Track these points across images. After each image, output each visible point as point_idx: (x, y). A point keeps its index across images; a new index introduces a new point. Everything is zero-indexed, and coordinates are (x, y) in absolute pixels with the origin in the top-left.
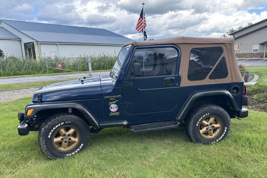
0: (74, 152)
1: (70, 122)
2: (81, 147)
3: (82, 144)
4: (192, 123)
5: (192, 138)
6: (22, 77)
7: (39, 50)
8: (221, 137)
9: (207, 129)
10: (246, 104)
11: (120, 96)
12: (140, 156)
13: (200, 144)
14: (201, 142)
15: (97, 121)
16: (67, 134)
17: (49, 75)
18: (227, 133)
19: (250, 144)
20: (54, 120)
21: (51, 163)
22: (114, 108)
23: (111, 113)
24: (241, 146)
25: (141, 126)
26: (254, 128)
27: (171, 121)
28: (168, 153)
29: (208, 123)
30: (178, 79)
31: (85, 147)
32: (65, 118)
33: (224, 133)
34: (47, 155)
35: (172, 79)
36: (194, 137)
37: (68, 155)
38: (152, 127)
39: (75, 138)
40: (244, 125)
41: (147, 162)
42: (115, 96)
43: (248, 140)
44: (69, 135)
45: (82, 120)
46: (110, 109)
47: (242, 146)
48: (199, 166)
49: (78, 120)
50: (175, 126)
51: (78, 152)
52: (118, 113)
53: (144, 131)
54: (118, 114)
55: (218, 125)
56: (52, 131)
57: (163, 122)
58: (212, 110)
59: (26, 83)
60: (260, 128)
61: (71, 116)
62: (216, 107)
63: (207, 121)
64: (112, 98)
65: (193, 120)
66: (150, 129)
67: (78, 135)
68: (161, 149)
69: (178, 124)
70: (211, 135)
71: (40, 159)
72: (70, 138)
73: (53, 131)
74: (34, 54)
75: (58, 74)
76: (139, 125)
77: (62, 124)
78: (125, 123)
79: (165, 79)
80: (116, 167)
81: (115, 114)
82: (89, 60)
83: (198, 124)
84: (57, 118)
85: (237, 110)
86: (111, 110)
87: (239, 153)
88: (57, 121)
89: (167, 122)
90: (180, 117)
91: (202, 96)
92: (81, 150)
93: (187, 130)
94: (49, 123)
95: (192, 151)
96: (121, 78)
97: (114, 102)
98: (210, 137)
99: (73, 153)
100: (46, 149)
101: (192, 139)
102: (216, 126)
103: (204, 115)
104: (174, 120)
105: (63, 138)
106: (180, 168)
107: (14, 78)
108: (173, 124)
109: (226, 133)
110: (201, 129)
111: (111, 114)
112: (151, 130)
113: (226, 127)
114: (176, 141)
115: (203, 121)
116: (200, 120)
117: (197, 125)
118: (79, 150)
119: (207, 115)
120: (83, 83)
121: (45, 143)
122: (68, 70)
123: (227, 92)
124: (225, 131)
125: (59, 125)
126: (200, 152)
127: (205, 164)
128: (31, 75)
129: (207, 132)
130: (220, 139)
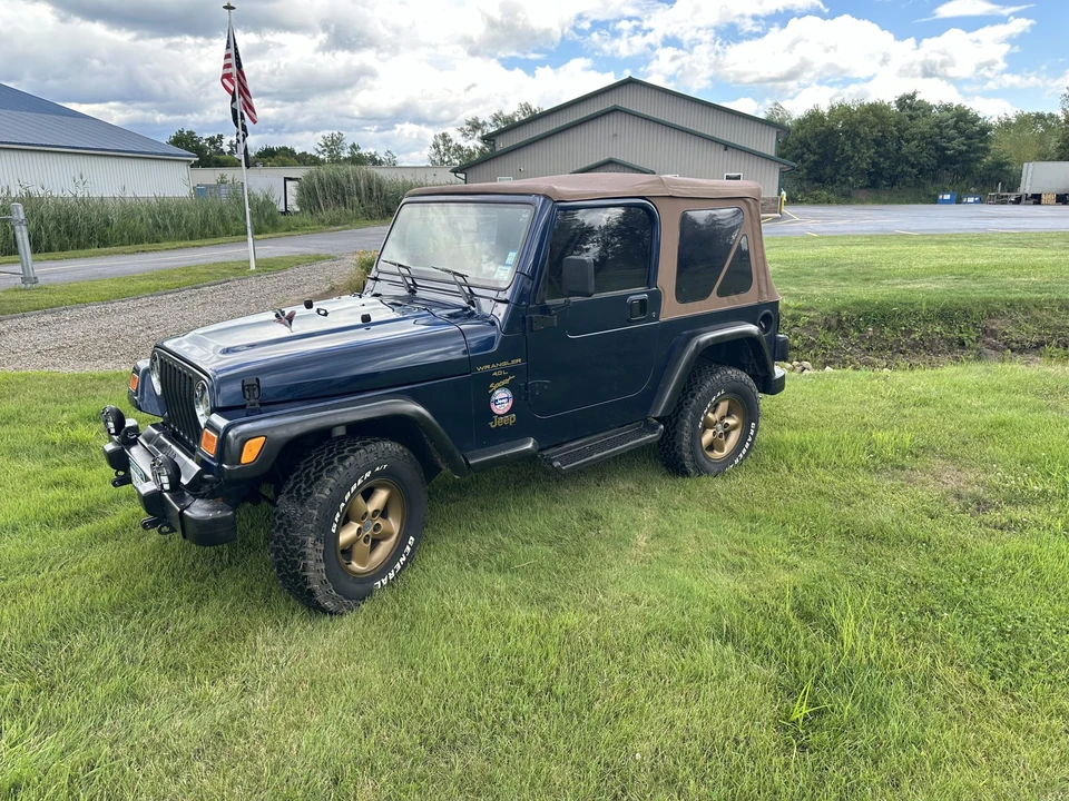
0: (392, 571)
1: (385, 466)
2: (408, 548)
3: (412, 538)
4: (688, 421)
5: (688, 464)
8: (744, 451)
9: (713, 434)
11: (520, 360)
14: (707, 472)
16: (370, 509)
18: (755, 439)
20: (345, 467)
22: (502, 401)
23: (495, 418)
25: (567, 449)
27: (634, 424)
29: (717, 417)
30: (656, 298)
31: (418, 544)
32: (372, 455)
33: (750, 439)
34: (324, 598)
35: (642, 301)
36: (693, 461)
37: (379, 583)
39: (386, 521)
42: (505, 363)
43: (802, 449)
44: (375, 512)
45: (411, 455)
46: (493, 406)
49: (402, 455)
50: (656, 437)
51: (403, 567)
52: (514, 416)
53: (585, 463)
54: (512, 419)
55: (735, 419)
56: (342, 506)
58: (730, 380)
61: (386, 445)
62: (735, 372)
63: (713, 412)
64: (498, 368)
65: (690, 415)
66: (600, 454)
67: (394, 510)
69: (660, 431)
70: (722, 450)
72: (377, 521)
73: (343, 504)
76: (561, 448)
77: (365, 478)
79: (629, 300)
81: (506, 420)
82: (15, 217)
83: (701, 423)
84: (352, 458)
86: (495, 411)
88: (353, 468)
89: (626, 426)
90: (662, 407)
92: (410, 558)
93: (674, 443)
94: (331, 480)
96: (523, 303)
97: (503, 383)
99: (390, 574)
100: (324, 575)
101: (688, 467)
102: (731, 422)
103: (716, 397)
104: (643, 419)
105: (358, 526)
108: (641, 433)
111: (494, 424)
112: (601, 457)
113: (752, 424)
116: (705, 412)
117: (700, 426)
118: (404, 558)
119: (719, 394)
120: (368, 325)
121: (323, 556)
123: (752, 328)
124: (752, 432)
125: (360, 482)
129: (714, 441)
130: (741, 455)
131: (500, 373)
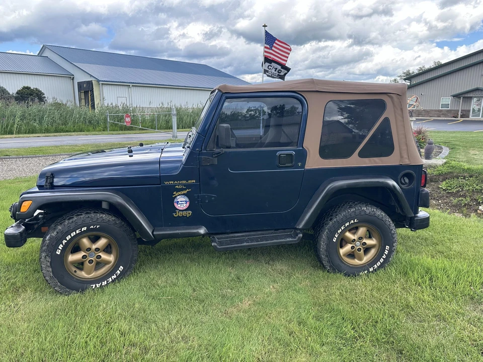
0: (106, 281)
1: (98, 227)
2: (118, 272)
3: (121, 267)
4: (324, 235)
6: (67, 135)
7: (100, 94)
8: (379, 264)
9: (353, 247)
10: (426, 205)
11: (194, 181)
12: (223, 297)
13: (338, 275)
14: (340, 271)
15: (149, 227)
16: (94, 247)
17: (111, 134)
18: (390, 257)
19: (431, 279)
20: (69, 223)
21: (62, 300)
22: (182, 203)
23: (177, 211)
24: (414, 283)
25: (233, 237)
26: (440, 248)
27: (287, 230)
28: (278, 292)
29: (355, 237)
30: (302, 155)
31: (127, 271)
32: (89, 219)
33: (384, 257)
34: (54, 285)
35: (291, 155)
37: (94, 285)
38: (252, 240)
39: (109, 255)
40: (422, 239)
41: (235, 310)
42: (184, 182)
43: (428, 271)
44: (97, 250)
45: (123, 223)
46: (176, 204)
47: (416, 283)
48: (332, 324)
49: (114, 222)
50: (292, 241)
51: (113, 281)
52: (190, 212)
54: (189, 214)
55: (373, 241)
56: (64, 242)
57: (273, 231)
58: (362, 214)
59: (70, 146)
60: (451, 246)
61: (101, 216)
62: (370, 208)
63: (354, 234)
64: (179, 184)
65: (327, 231)
66: (248, 244)
67: (114, 250)
68: (265, 280)
69: (299, 237)
70: (360, 259)
71: (42, 291)
72: (100, 254)
73: (66, 241)
74: (93, 100)
75: (126, 132)
76: (227, 236)
77: (83, 230)
78: (202, 231)
79: (278, 154)
80: (173, 318)
81: (184, 213)
82: (173, 113)
83: (336, 239)
84: (75, 218)
85: (410, 216)
86: (177, 207)
87: (411, 299)
88: (74, 224)
89: (279, 231)
90: (303, 223)
91: (345, 187)
92: (119, 278)
93: (317, 247)
94: (60, 227)
95: (322, 290)
96: (197, 149)
97: (183, 192)
98: (358, 263)
99: (103, 283)
100: (51, 274)
101: (325, 264)
102: (369, 242)
103: (348, 223)
104: (293, 228)
105: (85, 254)
106: (294, 327)
107: (54, 136)
108: (290, 236)
109: (388, 256)
110: (341, 247)
111: (176, 214)
112: (248, 246)
113: (387, 246)
114: (295, 266)
115: (346, 232)
116: (339, 231)
117: (335, 241)
118: (115, 277)
119: (353, 222)
120: (131, 154)
121: (51, 264)
122: (140, 127)
124: (386, 252)
125: (78, 232)
126: (338, 293)
127: (344, 319)
128: (83, 133)
129: (353, 252)
130: (376, 266)
131: (180, 187)
